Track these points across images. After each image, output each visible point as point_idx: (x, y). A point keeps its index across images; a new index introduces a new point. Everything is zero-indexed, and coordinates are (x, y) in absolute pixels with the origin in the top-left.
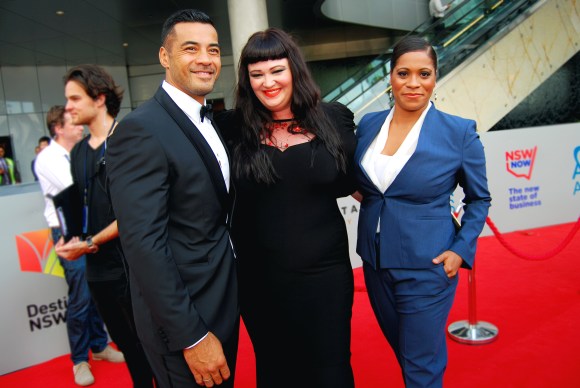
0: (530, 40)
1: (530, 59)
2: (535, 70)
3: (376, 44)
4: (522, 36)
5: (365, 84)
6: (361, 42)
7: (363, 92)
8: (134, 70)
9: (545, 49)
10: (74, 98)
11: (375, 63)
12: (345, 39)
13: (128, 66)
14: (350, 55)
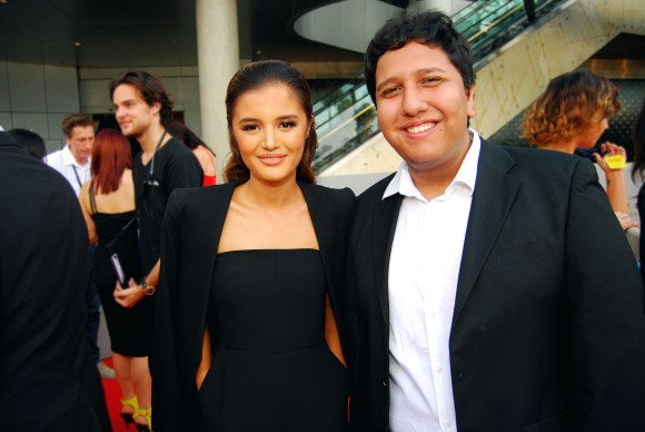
0: (499, 79)
1: (497, 97)
2: (502, 109)
3: (345, 68)
4: (492, 74)
5: (333, 109)
6: (331, 64)
7: (331, 119)
8: (85, 73)
9: (512, 88)
10: (127, 104)
11: (346, 88)
12: (316, 60)
13: (78, 68)
14: (322, 77)
